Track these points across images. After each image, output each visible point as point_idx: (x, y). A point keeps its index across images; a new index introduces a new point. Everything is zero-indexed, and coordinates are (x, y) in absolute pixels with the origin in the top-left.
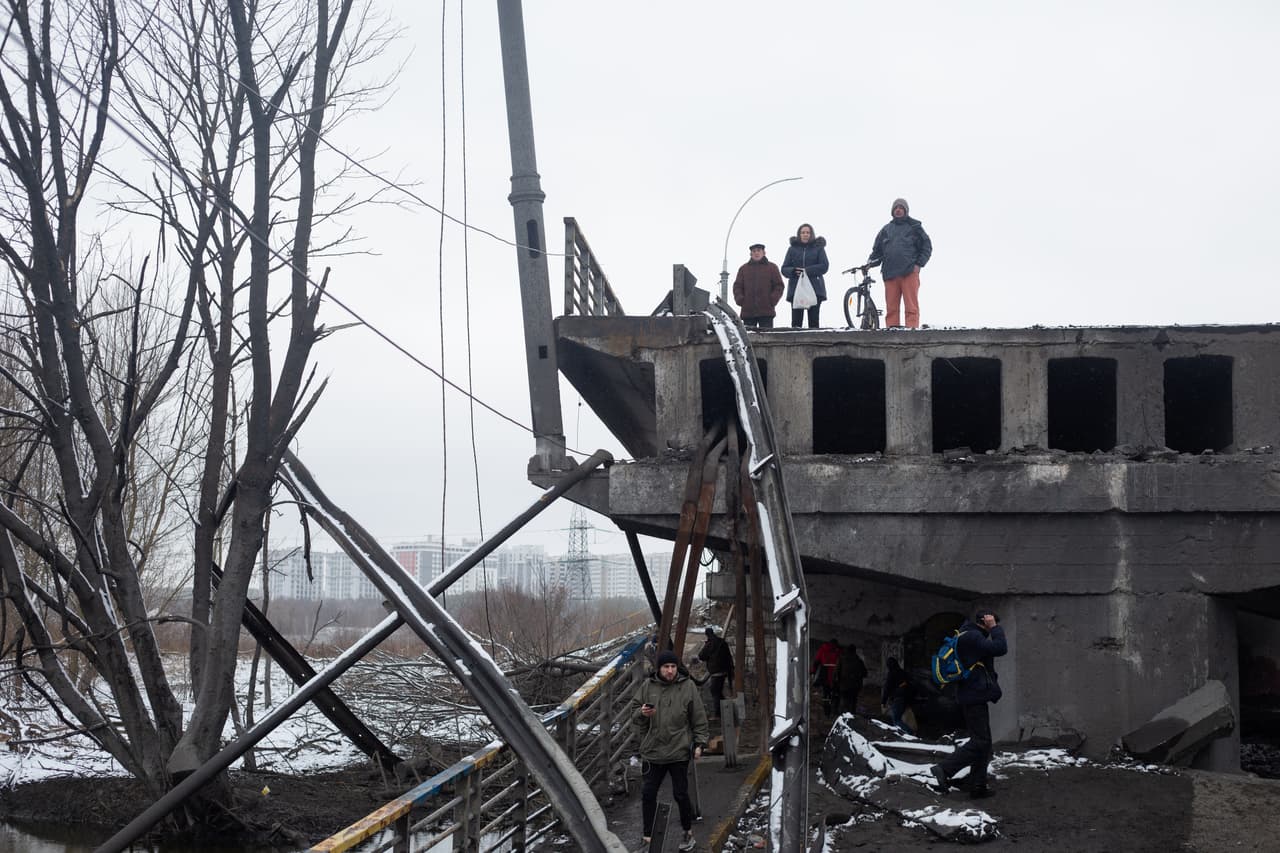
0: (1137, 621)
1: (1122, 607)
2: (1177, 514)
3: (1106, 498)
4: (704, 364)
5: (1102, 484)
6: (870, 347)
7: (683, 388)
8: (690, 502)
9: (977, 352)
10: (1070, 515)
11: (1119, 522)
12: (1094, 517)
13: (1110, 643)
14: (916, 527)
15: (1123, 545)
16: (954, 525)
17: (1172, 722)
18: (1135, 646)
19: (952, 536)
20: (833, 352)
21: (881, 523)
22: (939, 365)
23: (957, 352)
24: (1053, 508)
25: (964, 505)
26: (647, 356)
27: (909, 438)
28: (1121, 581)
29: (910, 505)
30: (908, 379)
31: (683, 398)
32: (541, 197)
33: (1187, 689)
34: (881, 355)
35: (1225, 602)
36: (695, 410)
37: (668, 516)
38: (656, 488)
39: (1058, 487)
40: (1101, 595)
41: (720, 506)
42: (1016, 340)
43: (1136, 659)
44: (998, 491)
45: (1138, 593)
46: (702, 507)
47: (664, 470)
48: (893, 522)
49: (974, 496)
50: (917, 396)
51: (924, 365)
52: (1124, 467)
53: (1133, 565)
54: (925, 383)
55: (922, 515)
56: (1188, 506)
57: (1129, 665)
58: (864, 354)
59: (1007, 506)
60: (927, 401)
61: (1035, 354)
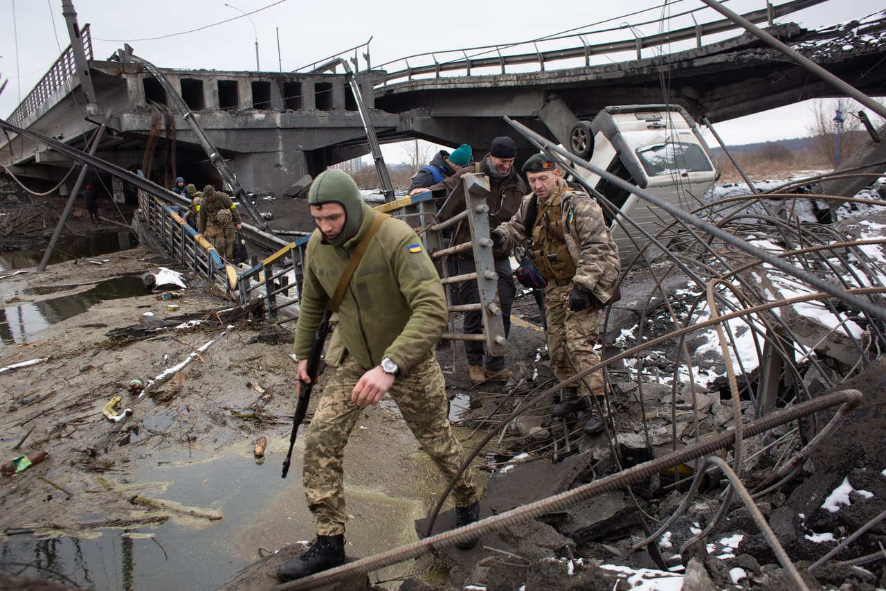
0: (285, 159)
1: (281, 155)
2: (294, 128)
3: (276, 124)
4: (145, 80)
5: (274, 120)
6: (198, 76)
7: (138, 88)
8: (154, 126)
9: (231, 79)
10: (267, 129)
11: (280, 132)
12: (272, 129)
13: (278, 165)
14: (223, 133)
15: (280, 137)
16: (233, 133)
17: (298, 187)
18: (285, 166)
19: (233, 135)
20: (186, 77)
21: (213, 132)
22: (220, 83)
23: (225, 78)
24: (261, 127)
25: (237, 126)
26: (124, 76)
27: (213, 106)
28: (280, 148)
29: (221, 127)
30: (211, 86)
31: (139, 91)
32: (75, 14)
33: (299, 178)
34: (202, 79)
35: (307, 153)
36: (143, 95)
37: (146, 131)
38: (141, 121)
39: (263, 121)
40: (275, 152)
41: (163, 127)
42: (242, 75)
43: (286, 170)
44: (246, 122)
45: (285, 151)
46: (158, 128)
47: (143, 116)
48: (216, 132)
49: (239, 124)
50: (214, 91)
51: (216, 83)
52: (280, 115)
53: (283, 143)
54: (216, 88)
55: (225, 129)
56: (297, 126)
57: (284, 172)
58: (196, 78)
59: (249, 127)
60: (217, 93)
61: (248, 81)
